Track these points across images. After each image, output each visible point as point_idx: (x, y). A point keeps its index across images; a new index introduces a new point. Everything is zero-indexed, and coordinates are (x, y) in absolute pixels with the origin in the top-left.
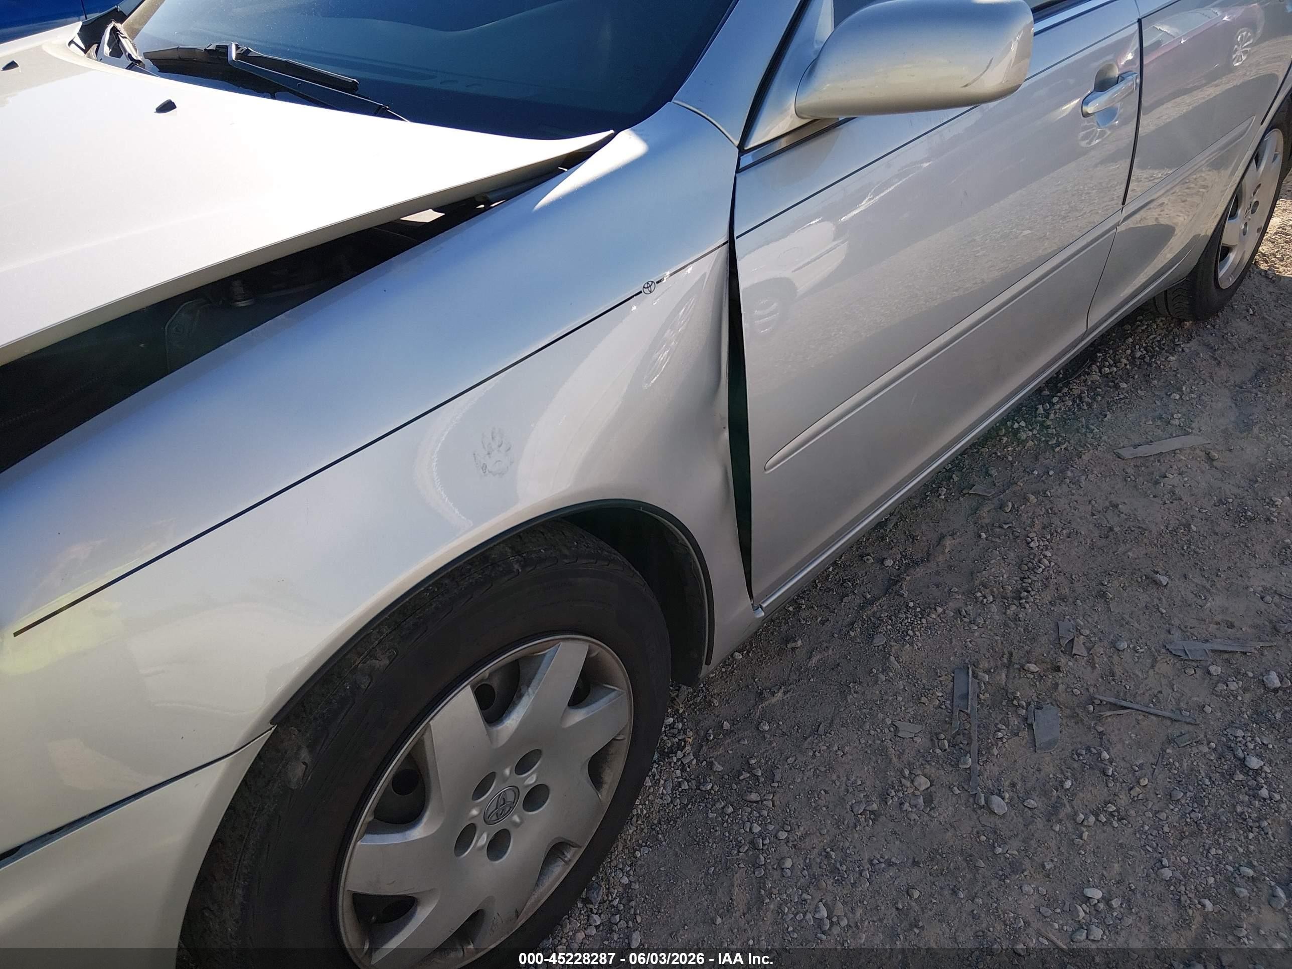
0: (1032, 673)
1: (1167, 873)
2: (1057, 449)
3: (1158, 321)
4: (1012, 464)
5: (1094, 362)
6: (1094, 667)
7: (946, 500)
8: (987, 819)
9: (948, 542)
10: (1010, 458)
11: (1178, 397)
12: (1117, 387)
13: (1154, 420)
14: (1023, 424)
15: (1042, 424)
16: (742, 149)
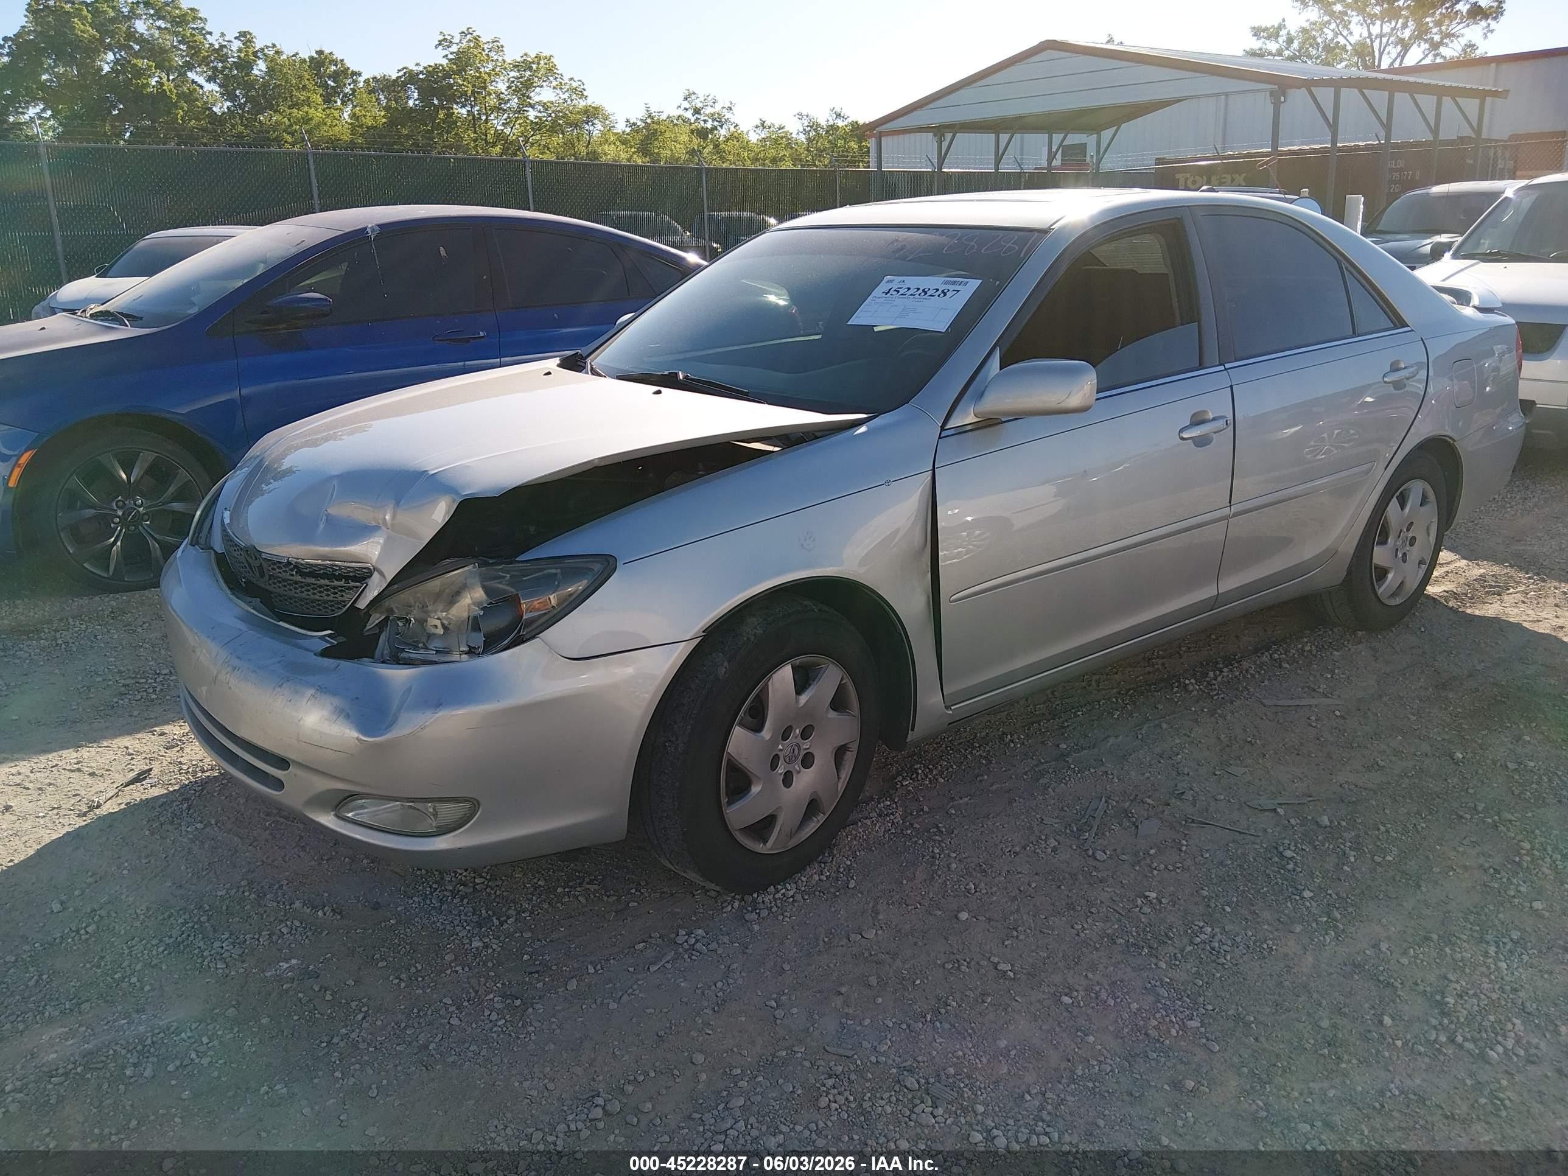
0: (1149, 804)
1: (1205, 893)
2: (1215, 698)
3: (1335, 630)
4: (1176, 703)
5: (1268, 650)
6: (1195, 806)
7: (1118, 718)
8: (1092, 862)
9: (1112, 740)
10: (1176, 700)
11: (1329, 676)
12: (1280, 666)
13: (1303, 688)
14: (1193, 681)
15: (1209, 683)
16: (943, 428)
